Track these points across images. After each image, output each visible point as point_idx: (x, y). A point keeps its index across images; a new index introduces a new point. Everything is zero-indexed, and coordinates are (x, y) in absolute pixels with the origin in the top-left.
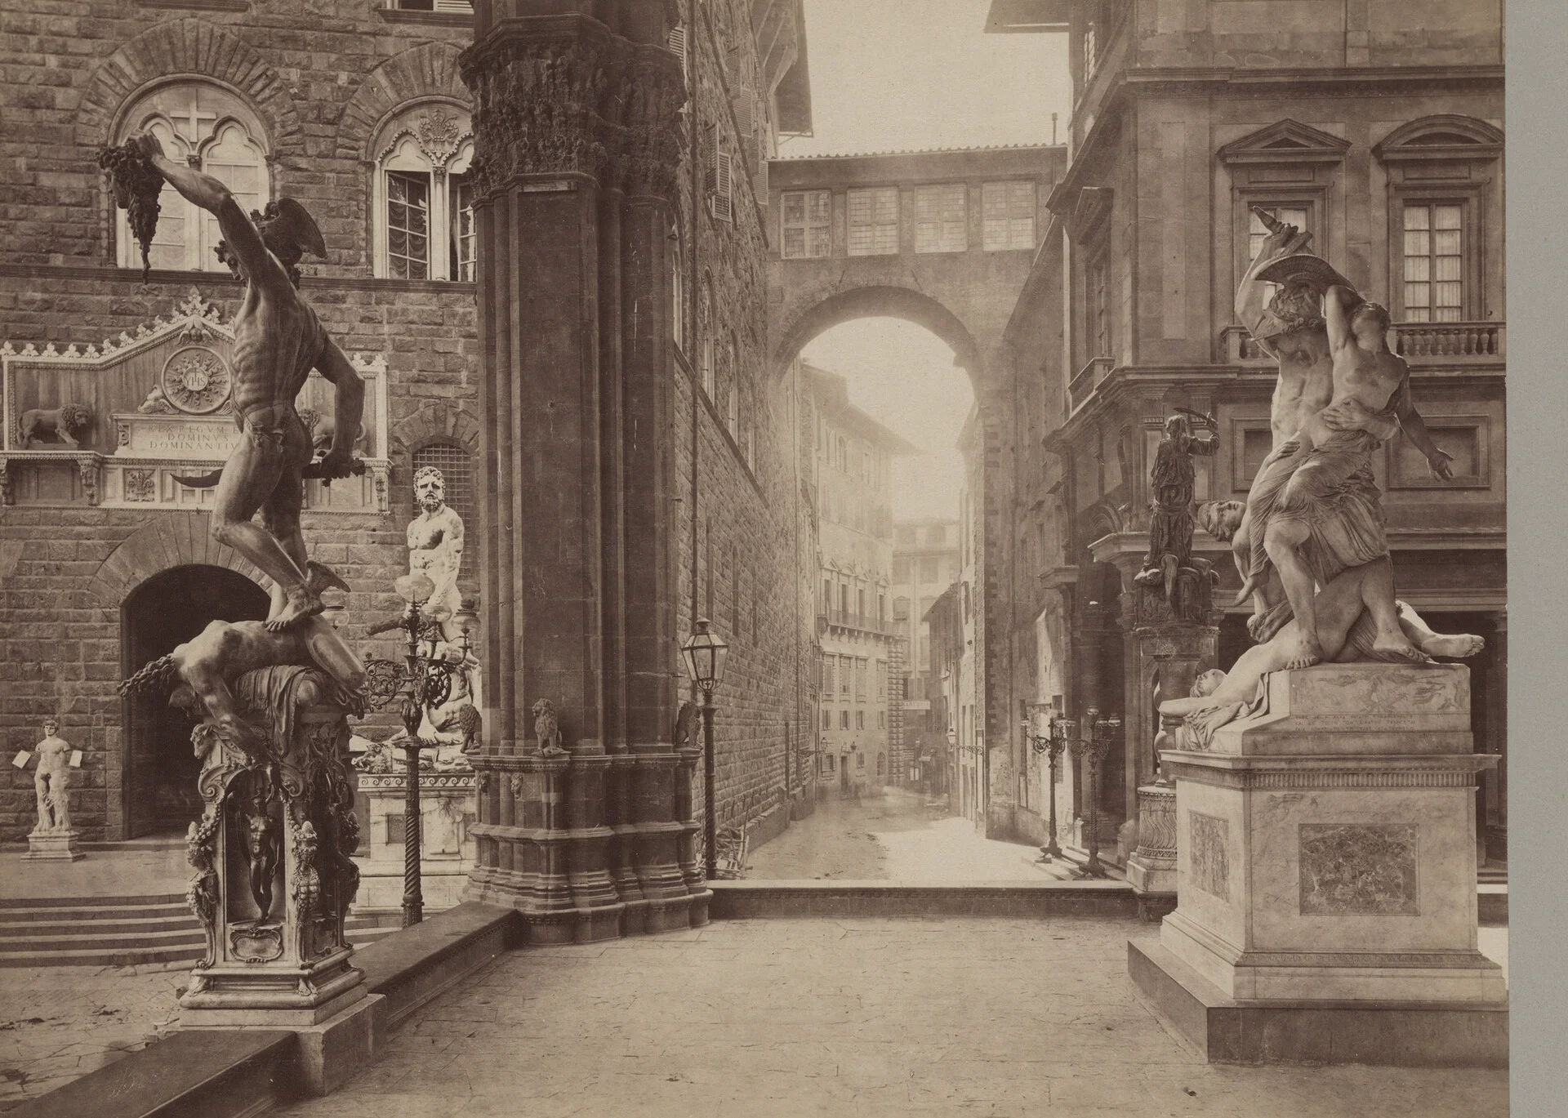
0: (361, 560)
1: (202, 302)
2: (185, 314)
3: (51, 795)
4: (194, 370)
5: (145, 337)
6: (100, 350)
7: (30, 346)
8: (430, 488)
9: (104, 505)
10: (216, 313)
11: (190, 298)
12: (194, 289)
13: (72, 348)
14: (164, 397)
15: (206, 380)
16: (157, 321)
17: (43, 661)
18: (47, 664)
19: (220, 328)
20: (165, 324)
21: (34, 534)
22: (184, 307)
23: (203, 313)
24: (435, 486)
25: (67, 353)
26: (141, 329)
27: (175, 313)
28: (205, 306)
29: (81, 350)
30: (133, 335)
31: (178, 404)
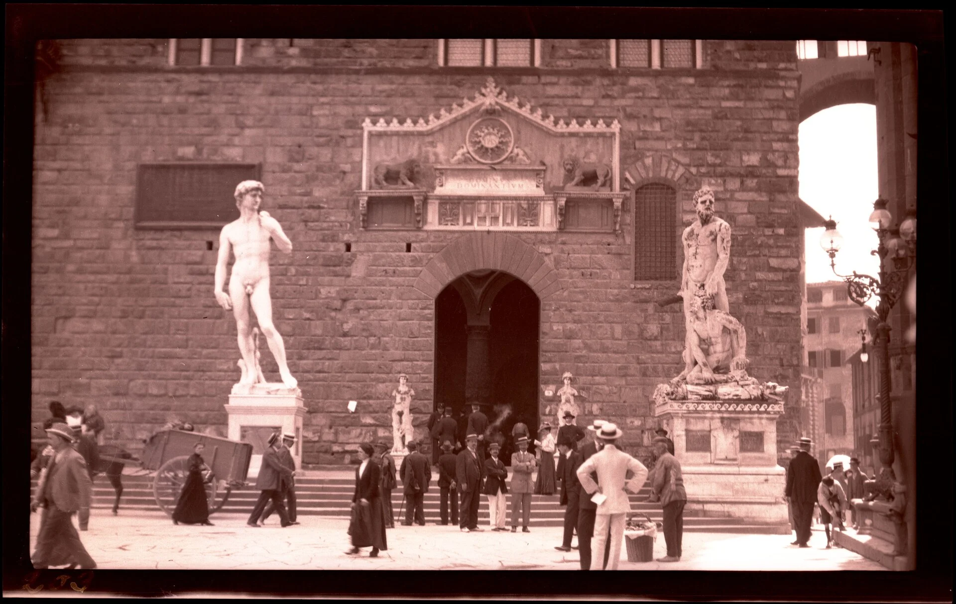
0: (600, 265)
1: (496, 87)
2: (484, 95)
3: (403, 426)
4: (489, 134)
5: (457, 112)
6: (427, 122)
7: (382, 120)
8: (708, 203)
9: (426, 228)
10: (504, 94)
11: (488, 84)
12: (490, 79)
13: (409, 121)
14: (469, 153)
15: (497, 140)
16: (465, 101)
17: (383, 336)
18: (385, 339)
19: (506, 104)
20: (470, 103)
21: (378, 249)
22: (483, 91)
23: (496, 94)
24: (711, 202)
25: (405, 125)
26: (454, 106)
27: (477, 95)
28: (498, 90)
29: (415, 122)
30: (450, 111)
31: (477, 158)
